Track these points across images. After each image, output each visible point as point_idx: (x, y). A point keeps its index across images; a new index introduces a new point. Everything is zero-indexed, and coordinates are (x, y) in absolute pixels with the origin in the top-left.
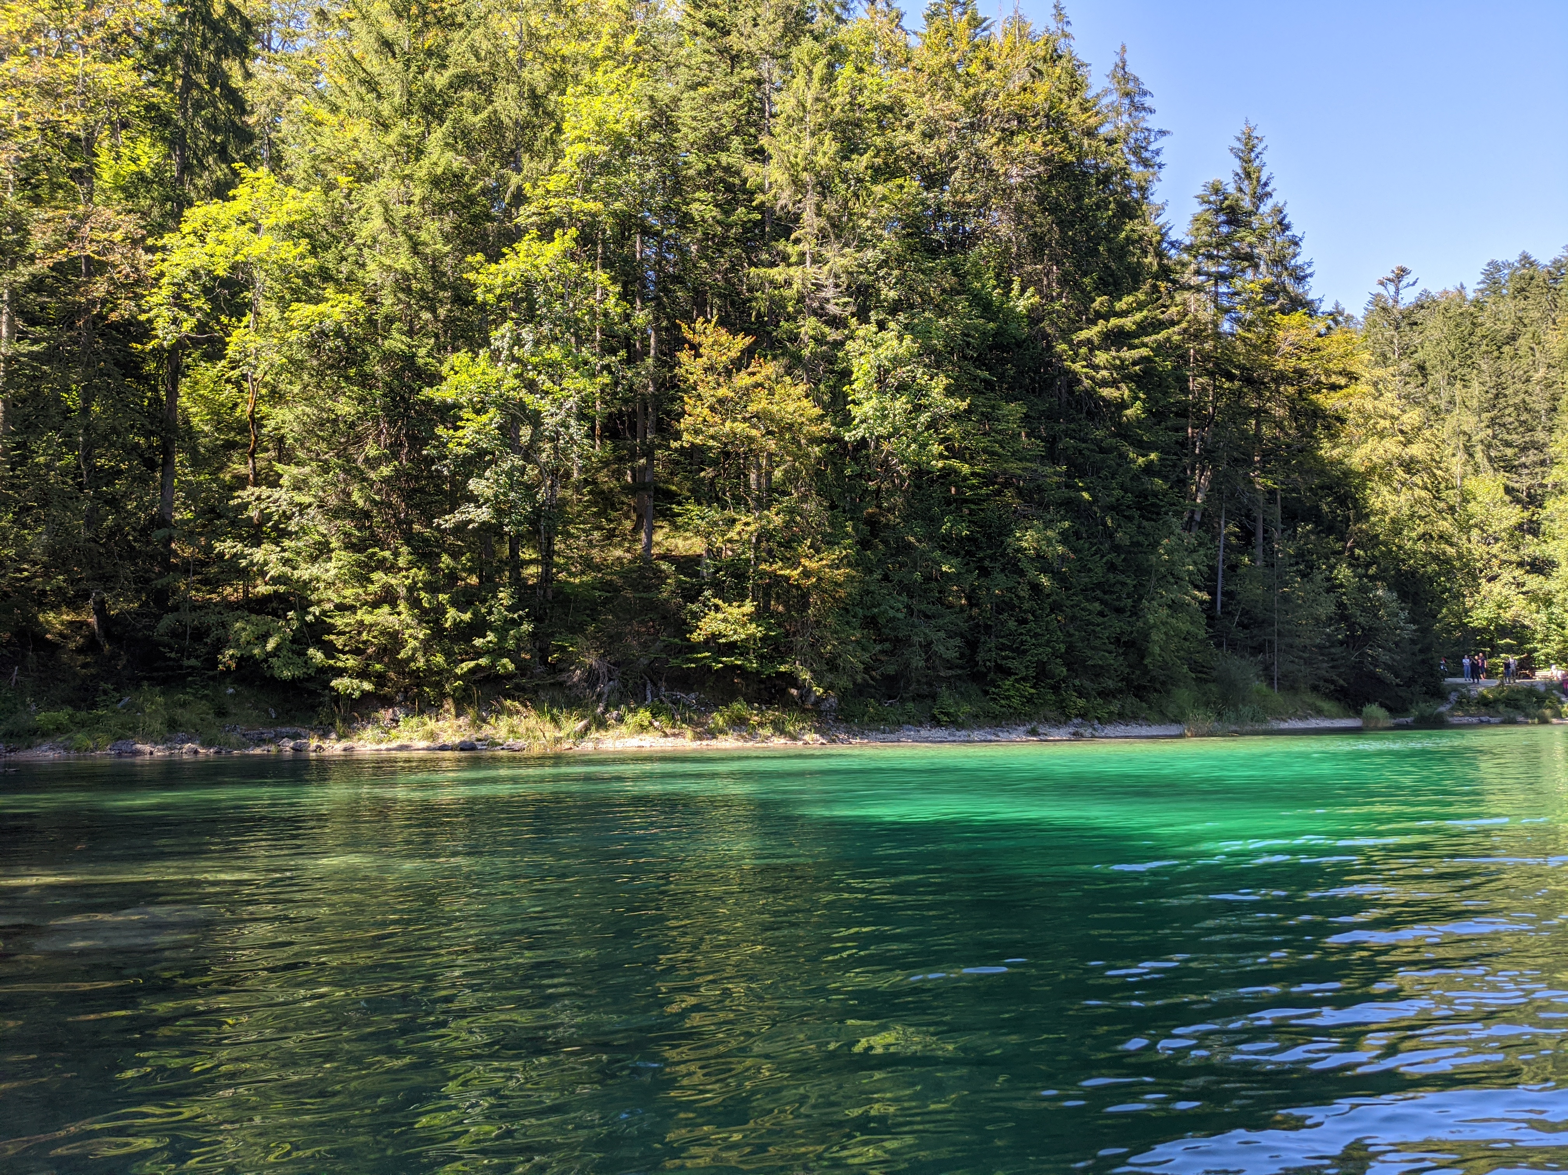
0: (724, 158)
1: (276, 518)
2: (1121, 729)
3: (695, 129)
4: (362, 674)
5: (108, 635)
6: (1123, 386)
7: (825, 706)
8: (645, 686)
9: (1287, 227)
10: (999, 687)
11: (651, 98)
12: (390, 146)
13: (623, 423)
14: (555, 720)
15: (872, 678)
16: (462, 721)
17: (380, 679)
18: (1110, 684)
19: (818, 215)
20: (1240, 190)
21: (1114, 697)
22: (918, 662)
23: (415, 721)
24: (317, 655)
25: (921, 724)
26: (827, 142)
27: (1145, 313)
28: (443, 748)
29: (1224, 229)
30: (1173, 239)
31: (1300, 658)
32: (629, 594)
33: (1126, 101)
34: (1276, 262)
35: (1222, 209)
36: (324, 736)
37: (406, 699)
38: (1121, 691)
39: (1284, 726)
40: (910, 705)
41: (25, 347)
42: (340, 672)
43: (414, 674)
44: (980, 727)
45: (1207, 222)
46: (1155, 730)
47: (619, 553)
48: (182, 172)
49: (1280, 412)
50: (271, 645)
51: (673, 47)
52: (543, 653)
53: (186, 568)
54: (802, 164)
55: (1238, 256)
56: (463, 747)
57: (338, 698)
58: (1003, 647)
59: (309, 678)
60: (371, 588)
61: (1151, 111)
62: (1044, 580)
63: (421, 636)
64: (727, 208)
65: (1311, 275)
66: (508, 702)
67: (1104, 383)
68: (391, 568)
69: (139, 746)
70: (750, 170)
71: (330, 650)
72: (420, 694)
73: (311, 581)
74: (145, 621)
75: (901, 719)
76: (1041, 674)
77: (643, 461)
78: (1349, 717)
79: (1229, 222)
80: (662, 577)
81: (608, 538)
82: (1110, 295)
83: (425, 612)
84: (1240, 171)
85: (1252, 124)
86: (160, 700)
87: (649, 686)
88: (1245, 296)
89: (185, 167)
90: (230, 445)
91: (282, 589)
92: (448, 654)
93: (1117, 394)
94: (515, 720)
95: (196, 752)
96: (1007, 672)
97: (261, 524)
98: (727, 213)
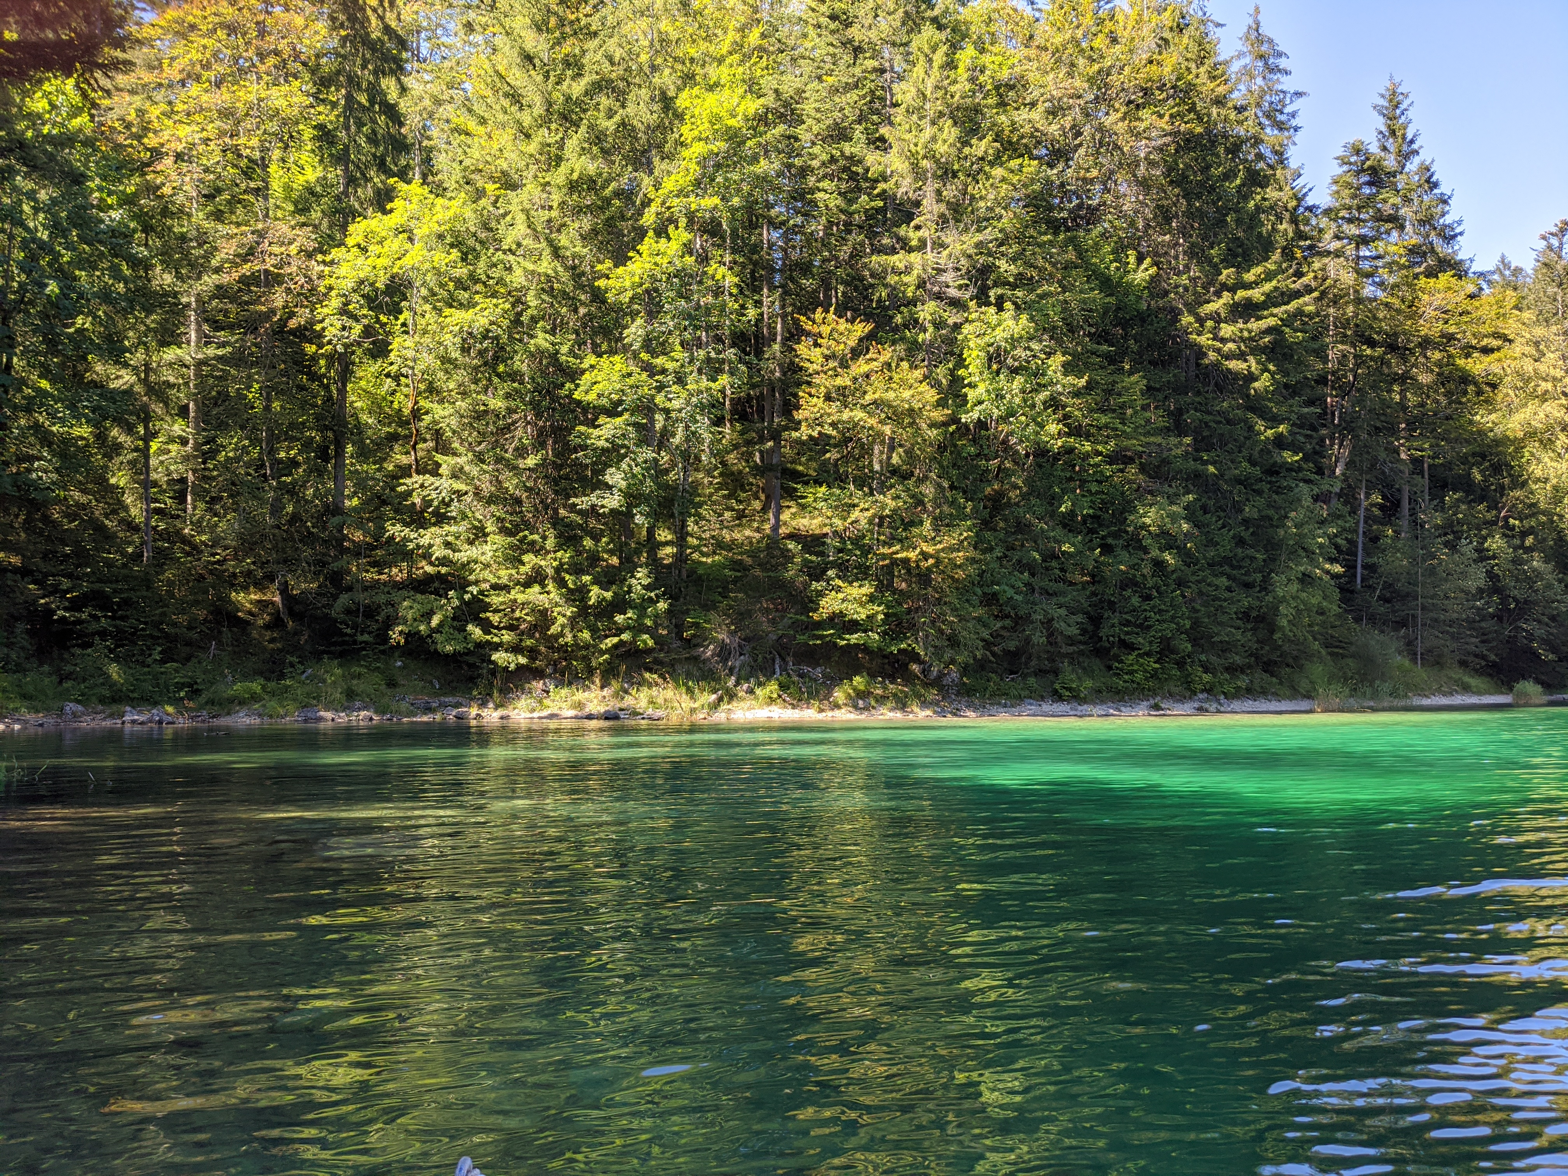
0: (847, 148)
1: (436, 503)
2: (1249, 704)
3: (819, 121)
4: (516, 649)
5: (291, 613)
6: (1251, 358)
7: (947, 681)
8: (774, 660)
9: (1436, 185)
10: (1121, 662)
11: (776, 91)
12: (531, 156)
13: (751, 407)
14: (690, 691)
15: (994, 654)
16: (606, 692)
17: (533, 653)
18: (1238, 660)
19: (939, 201)
20: (1384, 149)
21: (1243, 672)
22: (1039, 638)
23: (564, 692)
24: (476, 632)
25: (1042, 698)
26: (946, 130)
27: (1274, 283)
28: (590, 717)
29: (1367, 190)
30: (1310, 203)
31: (1448, 632)
32: (758, 572)
33: (1260, 64)
34: (1422, 222)
35: (1363, 170)
36: (483, 705)
37: (555, 671)
38: (1250, 666)
39: (1426, 702)
40: (1032, 680)
41: (211, 351)
42: (496, 647)
43: (563, 648)
44: (1103, 702)
45: (1349, 185)
46: (1285, 705)
47: (748, 533)
48: (347, 185)
49: (1425, 378)
50: (435, 621)
51: (797, 39)
52: (679, 628)
53: (358, 551)
54: (922, 152)
55: (1380, 218)
56: (608, 716)
57: (495, 670)
58: (1128, 623)
59: (469, 653)
60: (523, 569)
61: (1287, 73)
62: (1168, 557)
63: (569, 614)
64: (849, 196)
65: (1461, 234)
66: (647, 675)
67: (1228, 357)
68: (537, 549)
69: (322, 713)
70: (873, 159)
71: (487, 627)
72: (569, 666)
73: (469, 563)
74: (324, 601)
75: (1023, 694)
76: (1165, 650)
77: (770, 444)
78: (1502, 693)
79: (1370, 184)
80: (787, 556)
81: (739, 518)
82: (1238, 267)
83: (570, 591)
84: (1384, 129)
85: (1397, 80)
86: (338, 671)
87: (778, 661)
88: (1388, 259)
89: (351, 181)
90: (393, 438)
91: (444, 570)
92: (593, 630)
93: (1244, 366)
94: (654, 691)
95: (371, 719)
96: (1130, 647)
97: (423, 511)
98: (850, 202)
